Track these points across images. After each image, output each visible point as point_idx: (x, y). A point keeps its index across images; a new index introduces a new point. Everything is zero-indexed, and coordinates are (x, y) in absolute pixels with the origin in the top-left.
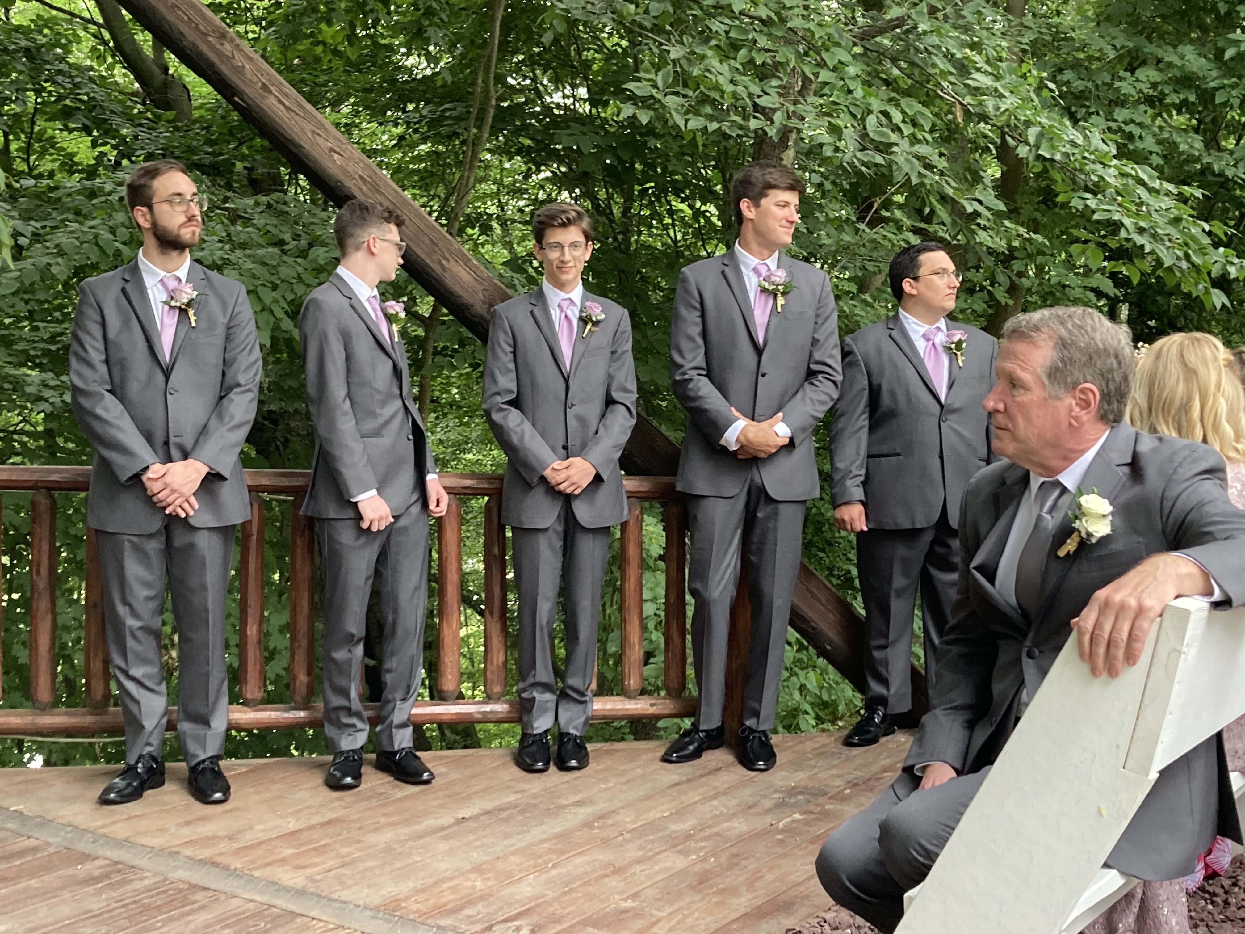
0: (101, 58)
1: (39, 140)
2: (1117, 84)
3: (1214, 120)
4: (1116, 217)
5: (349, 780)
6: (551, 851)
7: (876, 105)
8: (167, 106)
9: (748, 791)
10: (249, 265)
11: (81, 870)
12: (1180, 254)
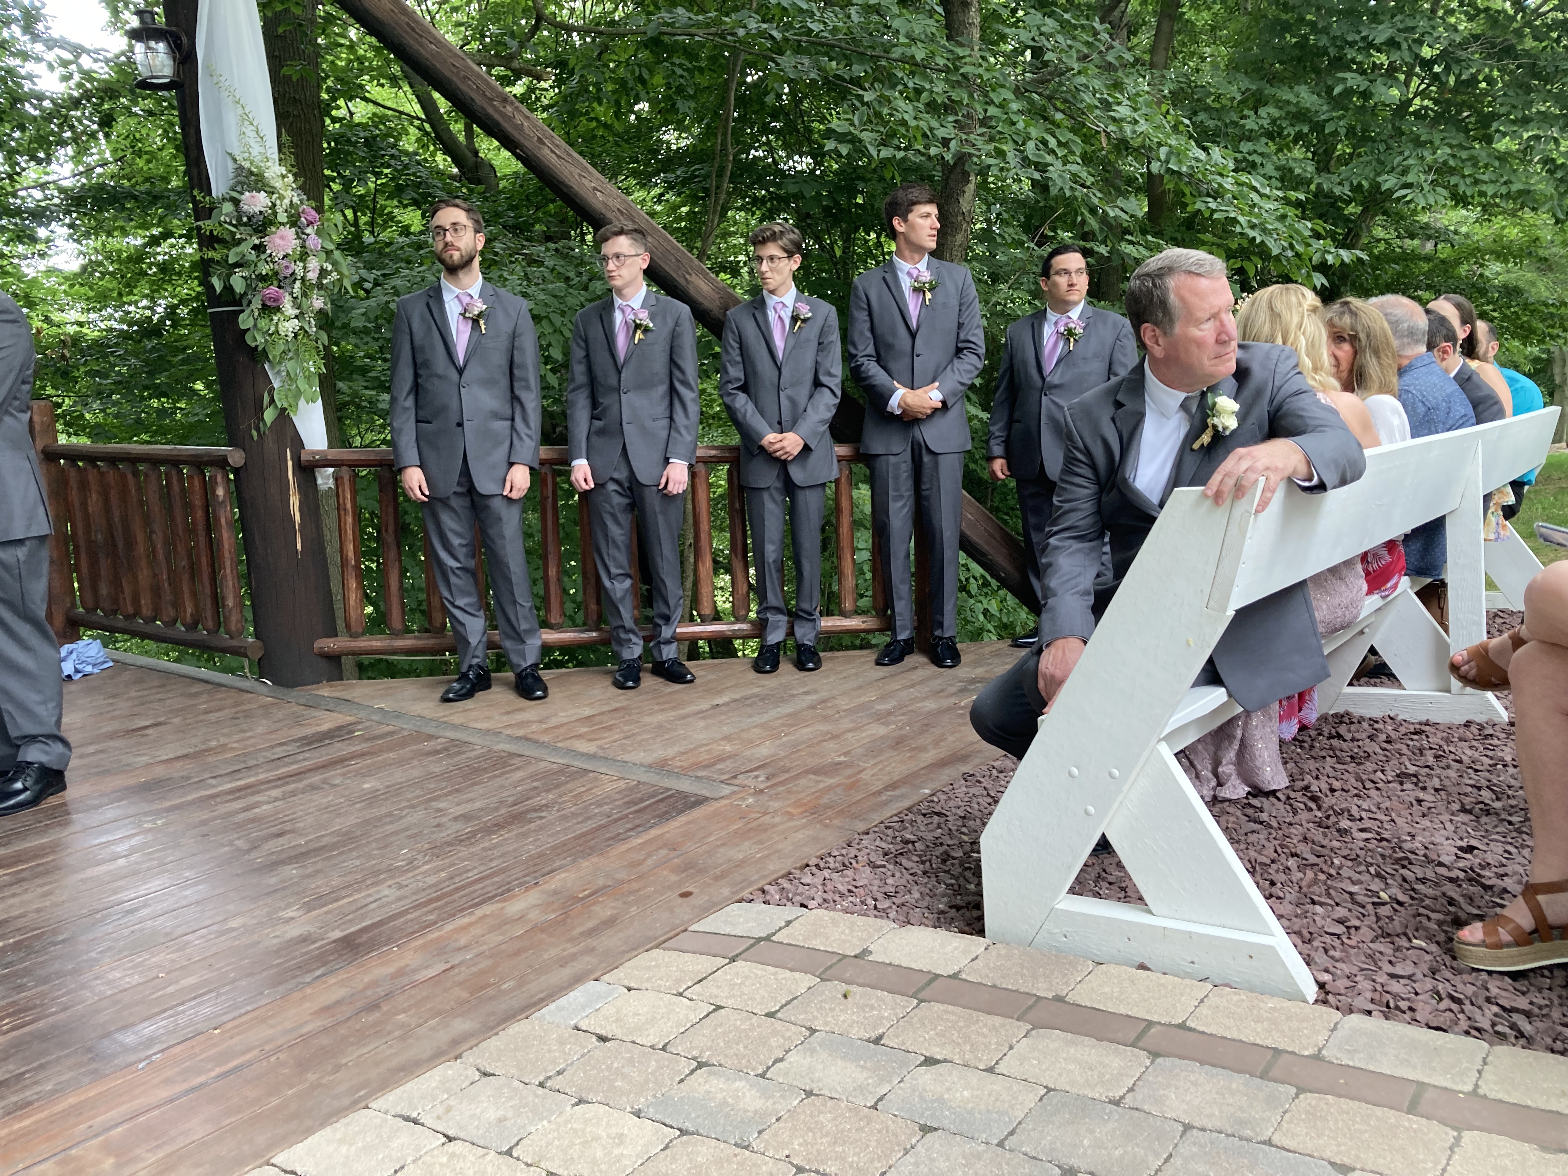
0: (425, 147)
1: (381, 215)
2: (1242, 122)
3: (1325, 151)
4: (1232, 215)
5: (630, 684)
6: (783, 725)
7: (1034, 132)
8: (479, 182)
9: (938, 681)
10: (542, 296)
11: (427, 745)
12: (1285, 244)
